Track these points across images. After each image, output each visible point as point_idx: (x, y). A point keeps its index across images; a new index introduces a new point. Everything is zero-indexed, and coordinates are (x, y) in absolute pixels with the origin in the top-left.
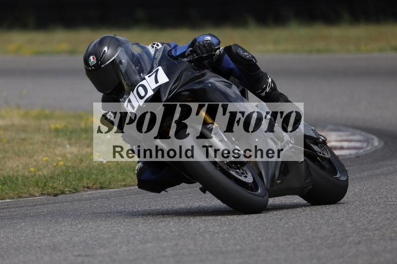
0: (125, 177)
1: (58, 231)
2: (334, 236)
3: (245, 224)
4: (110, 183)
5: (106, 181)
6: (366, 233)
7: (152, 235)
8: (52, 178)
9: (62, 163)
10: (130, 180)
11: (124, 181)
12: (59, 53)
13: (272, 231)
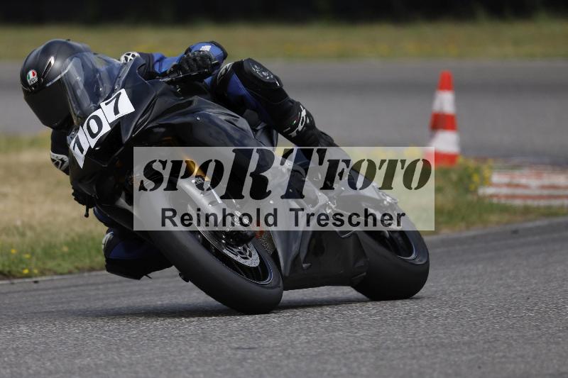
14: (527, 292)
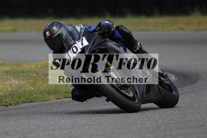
0: (43, 96)
1: (9, 125)
2: (153, 127)
3: (106, 121)
4: (35, 99)
5: (33, 98)
6: (169, 125)
7: (58, 127)
8: (4, 97)
9: (10, 89)
10: (46, 98)
11: (43, 98)
12: (7, 31)
13: (120, 124)
14: (125, 116)
